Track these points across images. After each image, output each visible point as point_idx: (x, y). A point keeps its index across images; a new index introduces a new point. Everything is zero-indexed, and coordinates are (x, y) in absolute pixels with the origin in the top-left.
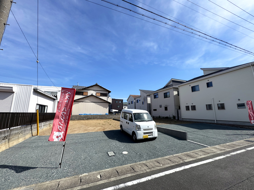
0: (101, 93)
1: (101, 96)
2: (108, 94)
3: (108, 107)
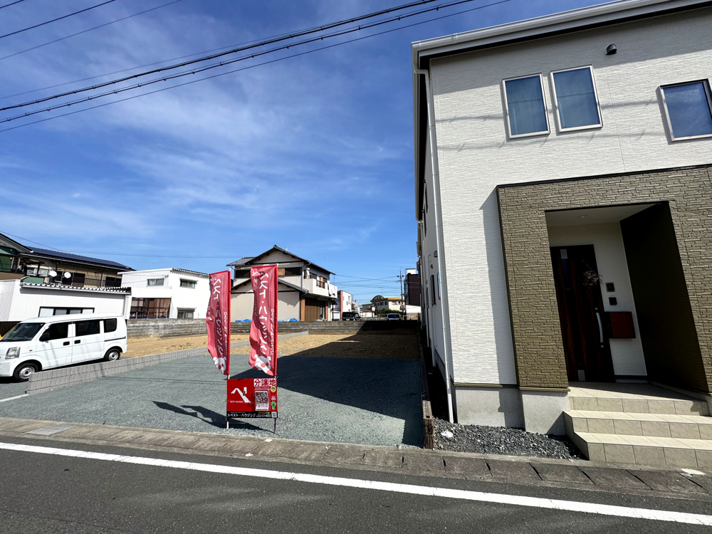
0: (286, 269)
1: (287, 275)
2: (303, 269)
3: (298, 303)
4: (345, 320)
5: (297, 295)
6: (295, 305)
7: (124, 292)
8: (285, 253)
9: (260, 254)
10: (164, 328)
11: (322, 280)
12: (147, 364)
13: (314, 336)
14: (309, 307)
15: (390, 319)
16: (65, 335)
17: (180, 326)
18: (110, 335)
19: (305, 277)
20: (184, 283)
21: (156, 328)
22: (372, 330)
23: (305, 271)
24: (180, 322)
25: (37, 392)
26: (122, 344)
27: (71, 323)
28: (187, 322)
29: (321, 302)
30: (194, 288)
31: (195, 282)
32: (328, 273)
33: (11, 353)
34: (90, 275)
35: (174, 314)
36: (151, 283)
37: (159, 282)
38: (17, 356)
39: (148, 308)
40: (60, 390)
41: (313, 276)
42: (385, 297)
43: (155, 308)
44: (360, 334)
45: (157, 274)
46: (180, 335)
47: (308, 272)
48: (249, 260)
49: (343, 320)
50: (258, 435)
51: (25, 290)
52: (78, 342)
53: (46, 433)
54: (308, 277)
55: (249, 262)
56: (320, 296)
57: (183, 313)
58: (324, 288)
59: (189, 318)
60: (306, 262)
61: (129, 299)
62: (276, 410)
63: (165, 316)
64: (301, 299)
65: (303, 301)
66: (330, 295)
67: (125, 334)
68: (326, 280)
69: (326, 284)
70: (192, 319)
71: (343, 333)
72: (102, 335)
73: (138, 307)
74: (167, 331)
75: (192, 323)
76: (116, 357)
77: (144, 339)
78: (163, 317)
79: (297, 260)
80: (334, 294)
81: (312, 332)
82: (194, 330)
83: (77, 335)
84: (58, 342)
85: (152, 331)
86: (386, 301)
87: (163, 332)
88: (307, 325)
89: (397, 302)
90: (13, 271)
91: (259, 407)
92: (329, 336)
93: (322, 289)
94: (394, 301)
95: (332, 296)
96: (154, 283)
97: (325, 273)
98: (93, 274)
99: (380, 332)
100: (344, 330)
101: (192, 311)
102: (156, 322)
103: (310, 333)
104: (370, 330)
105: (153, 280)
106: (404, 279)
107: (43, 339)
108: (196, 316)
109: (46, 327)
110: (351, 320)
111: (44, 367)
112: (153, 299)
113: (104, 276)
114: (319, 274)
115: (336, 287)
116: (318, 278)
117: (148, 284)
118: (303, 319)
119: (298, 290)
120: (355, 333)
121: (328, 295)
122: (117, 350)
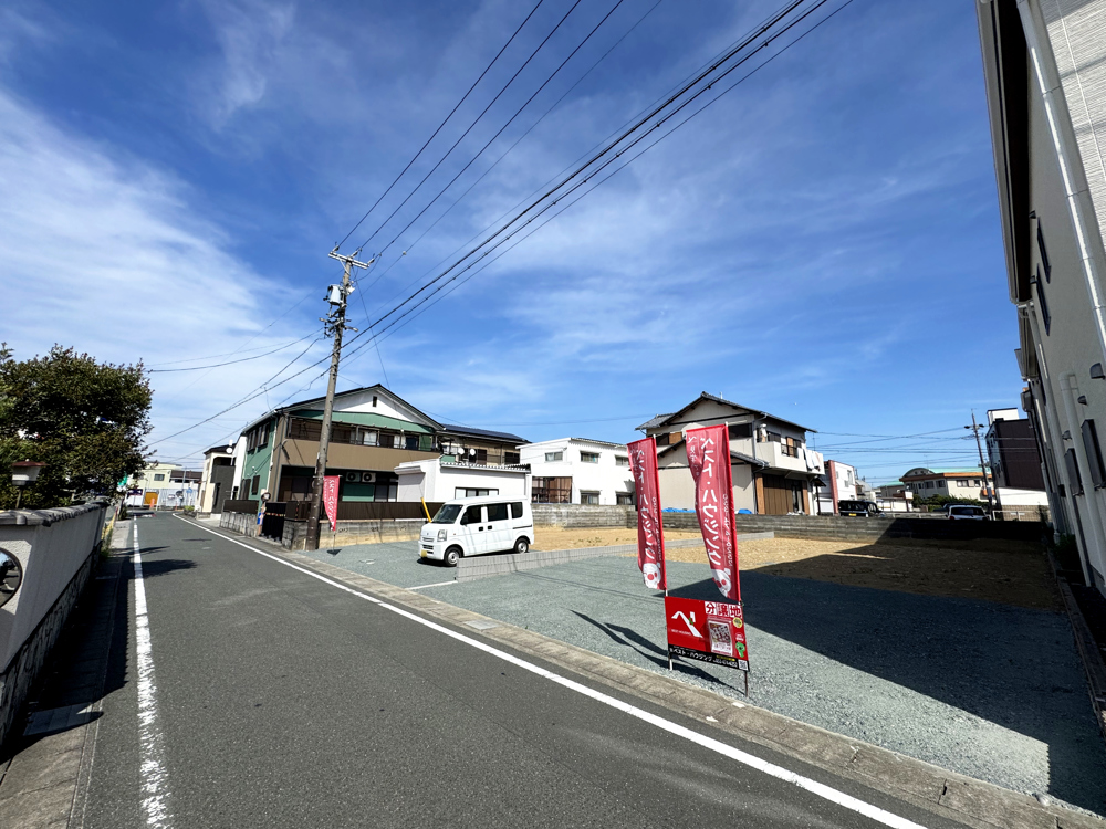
2: (755, 425)
3: (751, 484)
4: (847, 515)
5: (748, 470)
6: (745, 487)
7: (524, 470)
8: (720, 403)
9: (682, 408)
10: (568, 517)
11: (791, 443)
12: (557, 561)
13: (786, 540)
14: (771, 490)
15: (957, 517)
16: (479, 520)
17: (585, 515)
18: (518, 522)
19: (759, 440)
20: (585, 456)
21: (559, 515)
22: (914, 537)
23: (758, 429)
24: (584, 509)
25: (464, 579)
26: (529, 533)
27: (482, 506)
28: (592, 509)
29: (796, 483)
30: (597, 462)
31: (597, 455)
32: (802, 430)
33: (441, 536)
34: (491, 451)
35: (576, 498)
36: (549, 457)
37: (558, 456)
38: (445, 539)
39: (549, 490)
40: (482, 580)
41: (773, 437)
42: (936, 472)
43: (556, 490)
44: (885, 543)
45: (554, 446)
46: (585, 526)
47: (764, 432)
48: (665, 419)
49: (842, 514)
50: (719, 692)
51: (444, 469)
52: (490, 528)
53: (479, 627)
54: (764, 440)
55: (666, 421)
56: (789, 471)
57: (588, 496)
58: (796, 456)
59: (594, 504)
60: (758, 415)
61: (529, 477)
62: (746, 658)
63: (567, 501)
64: (755, 477)
65: (760, 481)
66: (809, 469)
67: (531, 523)
68: (798, 443)
69: (800, 451)
70: (598, 505)
71: (845, 539)
72: (511, 522)
73: (539, 488)
74: (571, 520)
75: (599, 510)
76: (524, 549)
77: (547, 529)
78: (565, 501)
79: (743, 412)
80: (817, 468)
81: (780, 533)
82: (602, 520)
83: (489, 520)
84: (474, 527)
85: (554, 520)
86: (941, 480)
87: (566, 521)
88: (771, 520)
89: (971, 482)
90: (433, 450)
91: (716, 647)
92: (815, 542)
93: (792, 458)
94: (963, 479)
95: (815, 471)
96: (552, 457)
97: (796, 432)
98: (493, 450)
99: (933, 542)
100: (847, 533)
101: (596, 494)
102: (558, 508)
103: (777, 535)
104: (908, 536)
105: (550, 454)
106: (985, 430)
107: (463, 522)
108: (602, 500)
109: (464, 510)
110: (858, 515)
111: (466, 554)
112: (553, 478)
113: (504, 451)
114: (784, 433)
115: (821, 455)
116: (783, 441)
117: (547, 459)
118: (762, 511)
119: (748, 463)
120: (872, 541)
121: (806, 470)
122: (524, 540)
